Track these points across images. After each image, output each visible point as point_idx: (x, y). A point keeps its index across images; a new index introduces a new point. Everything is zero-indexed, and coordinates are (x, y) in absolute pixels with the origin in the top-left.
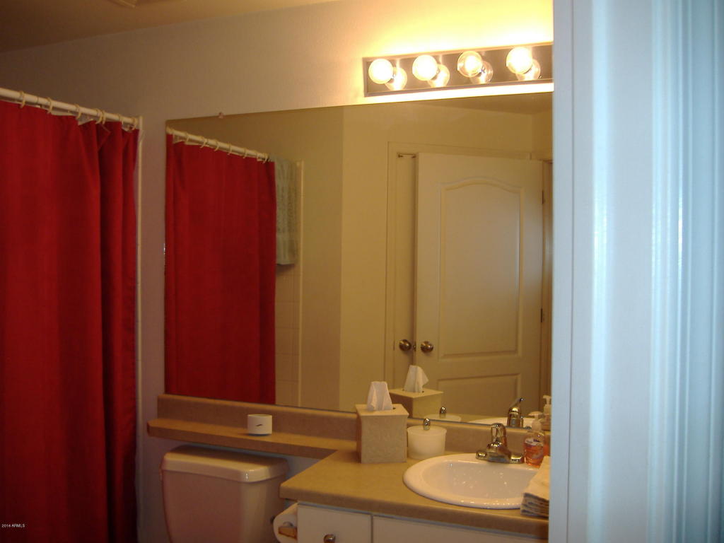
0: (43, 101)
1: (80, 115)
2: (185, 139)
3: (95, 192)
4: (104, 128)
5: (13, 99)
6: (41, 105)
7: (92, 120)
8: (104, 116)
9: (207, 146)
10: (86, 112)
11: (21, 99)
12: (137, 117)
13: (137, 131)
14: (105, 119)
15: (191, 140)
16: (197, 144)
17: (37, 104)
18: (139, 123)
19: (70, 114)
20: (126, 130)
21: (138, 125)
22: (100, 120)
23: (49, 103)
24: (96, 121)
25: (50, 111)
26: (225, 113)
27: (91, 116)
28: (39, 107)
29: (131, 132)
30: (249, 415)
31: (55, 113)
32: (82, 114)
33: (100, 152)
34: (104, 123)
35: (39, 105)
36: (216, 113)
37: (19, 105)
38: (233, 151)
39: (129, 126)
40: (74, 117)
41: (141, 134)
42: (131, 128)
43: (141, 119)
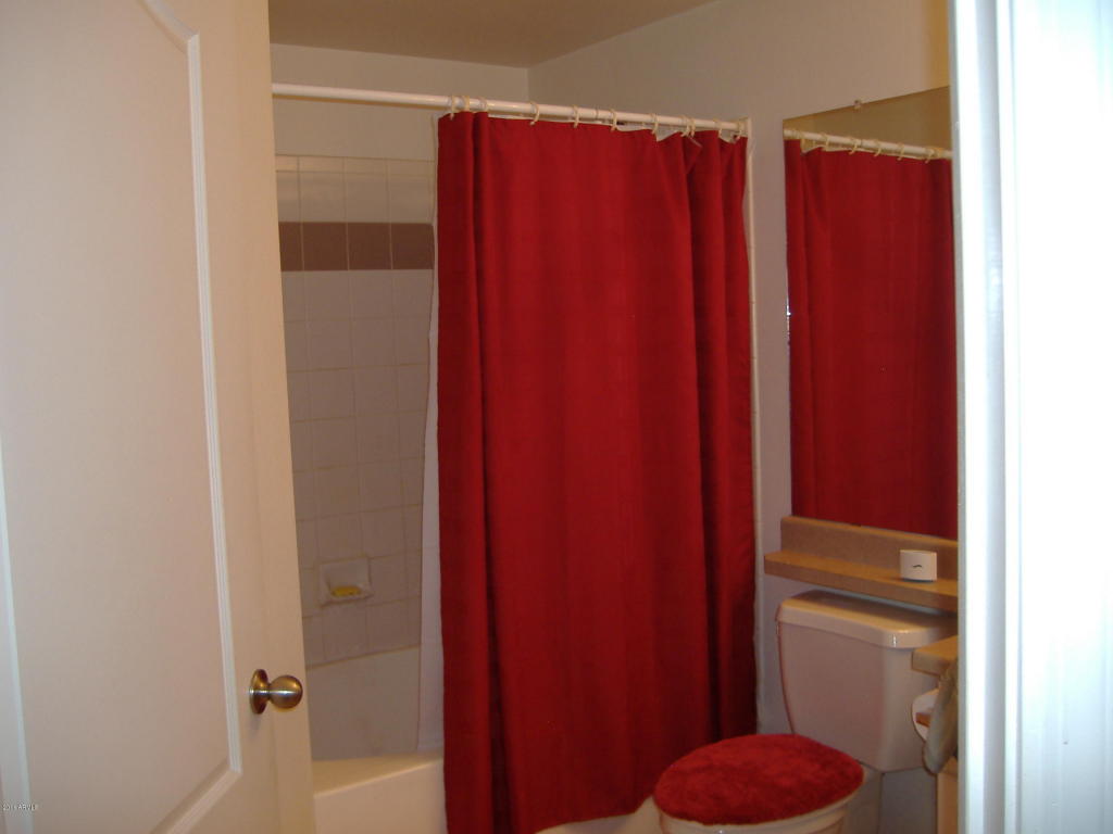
0: (603, 114)
1: (656, 125)
2: (823, 143)
3: (683, 233)
4: (695, 142)
5: (566, 118)
6: (603, 120)
7: (676, 131)
8: (692, 124)
9: (860, 150)
10: (665, 122)
11: (574, 115)
12: (744, 120)
13: (744, 141)
14: (693, 128)
15: (831, 144)
16: (845, 149)
17: (596, 119)
18: (748, 129)
19: (644, 128)
20: (727, 140)
21: (745, 131)
22: (688, 130)
23: (612, 117)
24: (681, 133)
25: (615, 126)
26: (864, 100)
27: (675, 126)
28: (600, 123)
29: (734, 142)
30: (902, 551)
31: (621, 128)
32: (660, 125)
33: (690, 177)
34: (693, 134)
35: (600, 120)
36: (849, 102)
37: (572, 124)
38: (905, 154)
39: (732, 134)
40: (649, 131)
41: (749, 144)
42: (735, 136)
43: (749, 122)
